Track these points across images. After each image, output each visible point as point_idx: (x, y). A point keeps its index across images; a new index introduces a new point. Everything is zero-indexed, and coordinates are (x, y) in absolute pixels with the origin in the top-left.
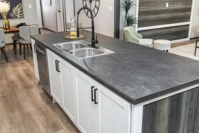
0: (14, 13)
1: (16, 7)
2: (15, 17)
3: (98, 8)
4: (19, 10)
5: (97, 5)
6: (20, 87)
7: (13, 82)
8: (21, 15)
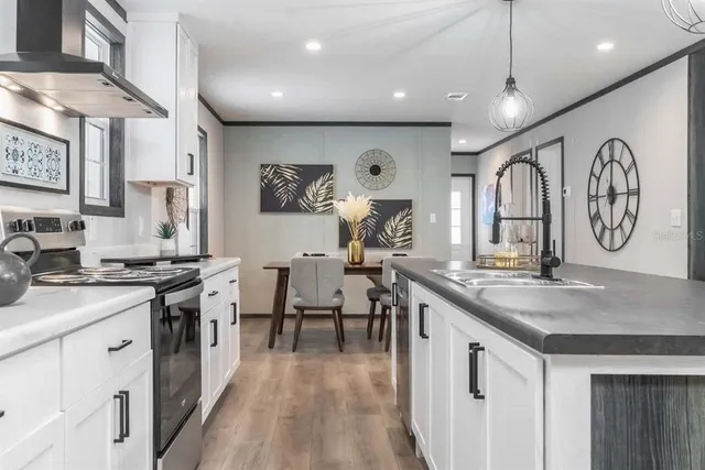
0: (387, 234)
1: (395, 217)
2: (389, 245)
3: (636, 218)
4: (402, 226)
5: (632, 209)
6: (343, 406)
7: (332, 392)
8: (405, 241)
